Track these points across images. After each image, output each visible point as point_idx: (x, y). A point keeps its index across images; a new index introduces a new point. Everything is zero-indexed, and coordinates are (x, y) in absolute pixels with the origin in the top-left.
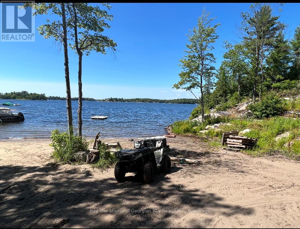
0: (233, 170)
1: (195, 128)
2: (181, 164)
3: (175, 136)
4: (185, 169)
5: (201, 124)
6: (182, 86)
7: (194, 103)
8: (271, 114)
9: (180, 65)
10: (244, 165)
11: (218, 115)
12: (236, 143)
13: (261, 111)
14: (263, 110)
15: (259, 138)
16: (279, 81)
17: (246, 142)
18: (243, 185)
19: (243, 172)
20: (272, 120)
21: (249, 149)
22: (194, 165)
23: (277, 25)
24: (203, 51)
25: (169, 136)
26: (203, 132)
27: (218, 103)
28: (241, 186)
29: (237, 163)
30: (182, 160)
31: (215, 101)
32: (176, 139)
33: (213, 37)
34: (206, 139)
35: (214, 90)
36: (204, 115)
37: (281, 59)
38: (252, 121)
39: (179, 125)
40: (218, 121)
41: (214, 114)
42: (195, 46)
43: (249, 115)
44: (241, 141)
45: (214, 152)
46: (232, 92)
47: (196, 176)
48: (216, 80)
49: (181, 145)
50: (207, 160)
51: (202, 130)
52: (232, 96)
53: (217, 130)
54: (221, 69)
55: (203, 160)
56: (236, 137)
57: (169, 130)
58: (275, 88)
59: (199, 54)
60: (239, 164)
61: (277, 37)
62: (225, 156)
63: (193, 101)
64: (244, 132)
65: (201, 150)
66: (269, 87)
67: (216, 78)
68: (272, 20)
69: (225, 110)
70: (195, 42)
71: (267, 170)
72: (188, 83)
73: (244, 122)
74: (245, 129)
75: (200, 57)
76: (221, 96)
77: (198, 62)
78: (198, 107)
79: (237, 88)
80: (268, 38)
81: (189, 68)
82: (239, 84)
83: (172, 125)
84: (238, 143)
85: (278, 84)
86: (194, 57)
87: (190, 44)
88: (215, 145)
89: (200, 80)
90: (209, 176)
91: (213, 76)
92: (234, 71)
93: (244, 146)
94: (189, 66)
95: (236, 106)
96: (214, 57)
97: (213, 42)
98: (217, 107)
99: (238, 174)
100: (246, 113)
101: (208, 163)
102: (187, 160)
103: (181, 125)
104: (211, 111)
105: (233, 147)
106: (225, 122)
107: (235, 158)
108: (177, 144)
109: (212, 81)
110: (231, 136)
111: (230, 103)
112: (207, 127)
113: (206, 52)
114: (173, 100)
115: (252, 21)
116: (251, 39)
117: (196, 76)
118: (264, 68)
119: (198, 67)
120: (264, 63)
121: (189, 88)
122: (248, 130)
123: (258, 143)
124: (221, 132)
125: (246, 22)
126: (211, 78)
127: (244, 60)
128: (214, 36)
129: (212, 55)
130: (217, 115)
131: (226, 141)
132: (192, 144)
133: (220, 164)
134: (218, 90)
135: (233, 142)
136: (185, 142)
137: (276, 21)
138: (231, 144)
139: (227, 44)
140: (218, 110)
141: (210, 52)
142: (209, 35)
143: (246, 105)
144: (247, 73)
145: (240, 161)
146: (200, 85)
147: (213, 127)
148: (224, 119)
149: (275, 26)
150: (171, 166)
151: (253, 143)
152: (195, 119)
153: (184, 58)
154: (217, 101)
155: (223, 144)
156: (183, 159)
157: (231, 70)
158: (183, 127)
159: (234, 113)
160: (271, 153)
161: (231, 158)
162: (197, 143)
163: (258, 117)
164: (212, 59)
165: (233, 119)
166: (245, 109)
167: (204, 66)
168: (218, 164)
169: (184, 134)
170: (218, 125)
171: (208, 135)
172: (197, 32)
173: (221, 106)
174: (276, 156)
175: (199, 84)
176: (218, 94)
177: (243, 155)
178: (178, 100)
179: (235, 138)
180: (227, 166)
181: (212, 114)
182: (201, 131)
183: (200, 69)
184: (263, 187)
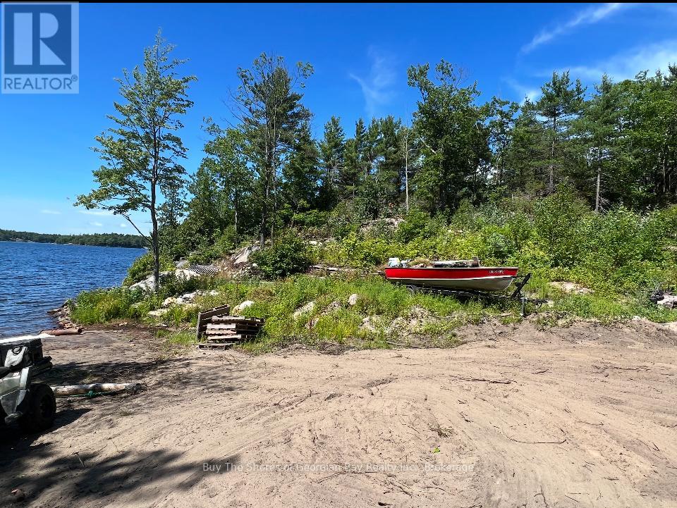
0: (213, 389)
1: (136, 306)
2: (90, 398)
3: (80, 331)
4: (97, 410)
5: (152, 295)
6: (103, 202)
7: (139, 247)
8: (289, 270)
9: (96, 150)
10: (235, 374)
11: (193, 273)
12: (225, 332)
13: (273, 264)
14: (276, 262)
15: (267, 317)
16: (303, 210)
17: (244, 328)
18: (228, 416)
19: (230, 389)
20: (290, 279)
21: (248, 341)
22: (123, 395)
23: (299, 108)
24: (157, 127)
25: (60, 331)
26: (157, 313)
27: (194, 248)
28: (223, 418)
29: (222, 374)
30: (94, 389)
31: (188, 243)
32: (80, 339)
33: (182, 103)
34: (163, 329)
35: (185, 217)
36: (162, 273)
37: (306, 172)
38: (257, 286)
39: (93, 300)
40: (191, 286)
41: (184, 272)
42: (137, 111)
43: (254, 272)
44: (233, 326)
45: (177, 357)
46: (223, 224)
47: (126, 420)
48: (190, 197)
49: (97, 351)
50: (159, 377)
51: (153, 309)
52: (223, 233)
53: (188, 306)
54: (200, 173)
55: (151, 379)
56: (225, 318)
57: (62, 316)
58: (296, 223)
59: (147, 133)
60: (227, 375)
61: (299, 131)
62: (200, 361)
63: (137, 241)
64: (242, 306)
65: (146, 357)
66: (287, 220)
67: (188, 192)
68: (290, 98)
69: (208, 262)
70: (137, 103)
71: (275, 375)
72: (119, 196)
73: (243, 288)
74: (244, 300)
75: (149, 141)
76: (200, 231)
77: (144, 150)
78: (147, 254)
79: (231, 217)
80: (285, 129)
81: (121, 161)
82: (237, 209)
83: (71, 303)
84: (229, 331)
85: (301, 216)
86: (134, 136)
87: (126, 104)
88: (181, 341)
89: (150, 193)
90: (159, 412)
91: (182, 187)
92: (227, 183)
93: (239, 336)
94: (121, 155)
95: (230, 255)
96: (182, 146)
97: (181, 112)
98: (191, 255)
99: (220, 396)
100: (249, 268)
101: (160, 384)
102: (106, 386)
103: (99, 300)
104: (178, 266)
105: (219, 340)
106: (205, 288)
107: (220, 363)
108: (83, 350)
109: (181, 197)
110: (215, 318)
111: (218, 247)
112: (166, 302)
113: (164, 132)
114: (80, 237)
115: (257, 91)
116: (257, 124)
117: (141, 182)
118: (279, 184)
119: (146, 160)
120: (278, 173)
121: (122, 209)
122: (248, 303)
123: (265, 326)
124: (197, 310)
125: (247, 89)
126: (179, 191)
127: (246, 163)
128: (182, 100)
129: (177, 140)
130: (189, 273)
131: (205, 328)
132: (126, 346)
133: (186, 382)
134: (193, 219)
135: (219, 329)
136: (108, 343)
137: (298, 103)
138: (215, 335)
139: (211, 123)
140: (194, 263)
141: (175, 134)
142: (169, 95)
143: (247, 253)
144: (250, 190)
145: (230, 367)
146: (150, 204)
147: (179, 300)
148: (205, 282)
149: (295, 110)
150: (57, 411)
151: (256, 328)
152: (139, 284)
153: (109, 134)
154: (193, 243)
155: (199, 337)
156: (94, 387)
157: (222, 179)
158: (105, 306)
159: (225, 269)
160: (285, 343)
161: (212, 364)
162: (141, 340)
163: (268, 277)
164: (178, 149)
165: (223, 282)
166: (246, 260)
167: (159, 161)
168: (183, 381)
169: (107, 323)
170: (191, 296)
171: (167, 319)
172: (143, 81)
173: (200, 254)
174: (291, 347)
175: (149, 201)
176: (194, 227)
177: (237, 354)
178: (96, 236)
179: (223, 322)
180: (201, 381)
181: (178, 273)
182: (152, 313)
183: (150, 167)
184: (263, 410)
